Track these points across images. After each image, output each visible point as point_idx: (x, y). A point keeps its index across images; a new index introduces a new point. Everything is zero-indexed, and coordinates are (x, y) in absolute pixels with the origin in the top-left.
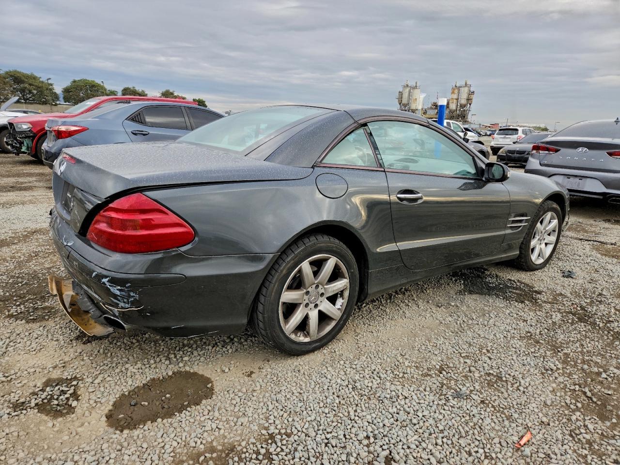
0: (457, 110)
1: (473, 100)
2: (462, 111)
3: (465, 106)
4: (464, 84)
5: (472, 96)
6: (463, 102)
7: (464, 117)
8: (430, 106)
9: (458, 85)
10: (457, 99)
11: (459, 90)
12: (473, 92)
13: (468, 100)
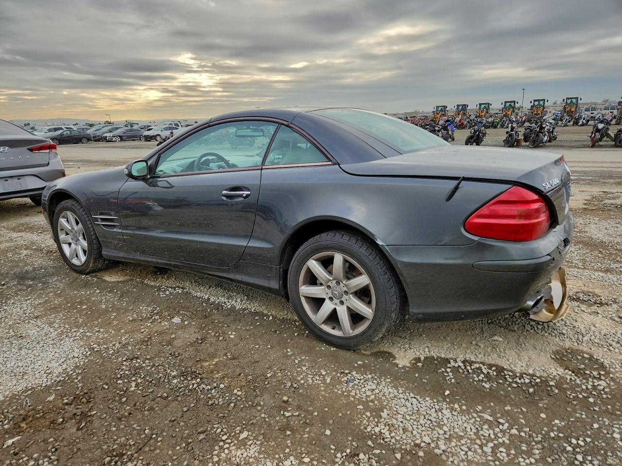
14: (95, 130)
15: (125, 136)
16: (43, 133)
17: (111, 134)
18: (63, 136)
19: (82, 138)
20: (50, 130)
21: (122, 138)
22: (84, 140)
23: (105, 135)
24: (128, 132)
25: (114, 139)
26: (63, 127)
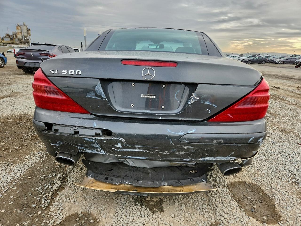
0: (22, 39)
1: (31, 34)
2: (26, 39)
3: (27, 37)
4: (23, 24)
5: (30, 31)
6: (26, 34)
7: (28, 43)
8: (5, 36)
9: (19, 24)
10: (21, 33)
11: (21, 28)
12: (30, 29)
13: (28, 33)
14: (273, 57)
15: (286, 61)
16: (247, 58)
17: (279, 60)
18: (254, 60)
19: (263, 61)
20: (250, 57)
21: (284, 62)
22: (264, 62)
23: (276, 60)
24: (289, 59)
25: (279, 63)
26: (257, 55)
